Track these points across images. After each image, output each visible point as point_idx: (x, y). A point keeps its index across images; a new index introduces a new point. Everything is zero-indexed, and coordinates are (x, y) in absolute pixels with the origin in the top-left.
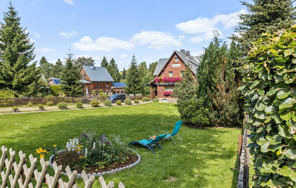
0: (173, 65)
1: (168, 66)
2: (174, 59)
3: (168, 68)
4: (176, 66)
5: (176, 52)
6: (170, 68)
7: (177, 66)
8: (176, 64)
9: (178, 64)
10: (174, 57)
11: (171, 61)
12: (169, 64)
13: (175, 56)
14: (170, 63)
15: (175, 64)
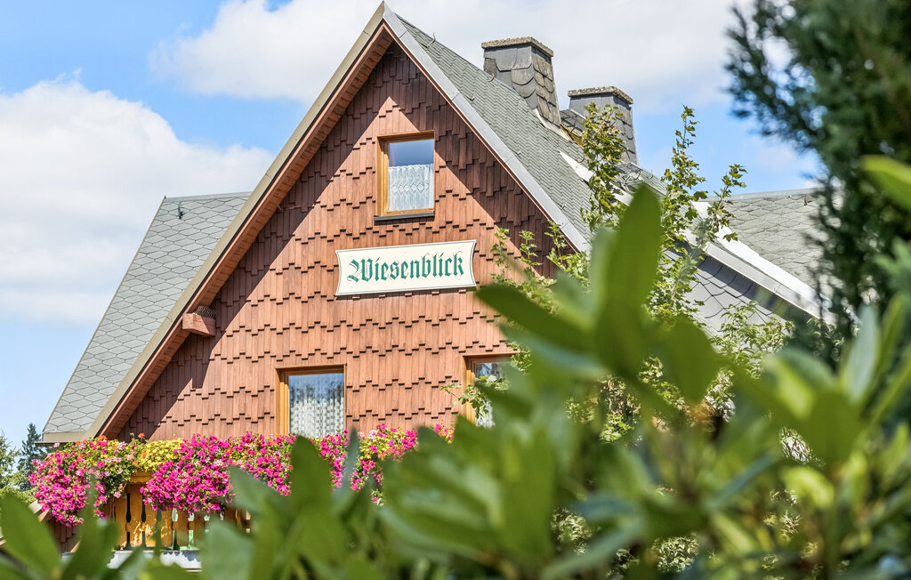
0: (346, 257)
1: (271, 284)
2: (363, 155)
3: (267, 314)
4: (399, 270)
5: (398, 31)
6: (294, 312)
7: (418, 268)
8: (409, 238)
9: (433, 236)
10: (377, 128)
11: (327, 197)
12: (292, 252)
13: (391, 118)
14: (306, 228)
15: (383, 240)
